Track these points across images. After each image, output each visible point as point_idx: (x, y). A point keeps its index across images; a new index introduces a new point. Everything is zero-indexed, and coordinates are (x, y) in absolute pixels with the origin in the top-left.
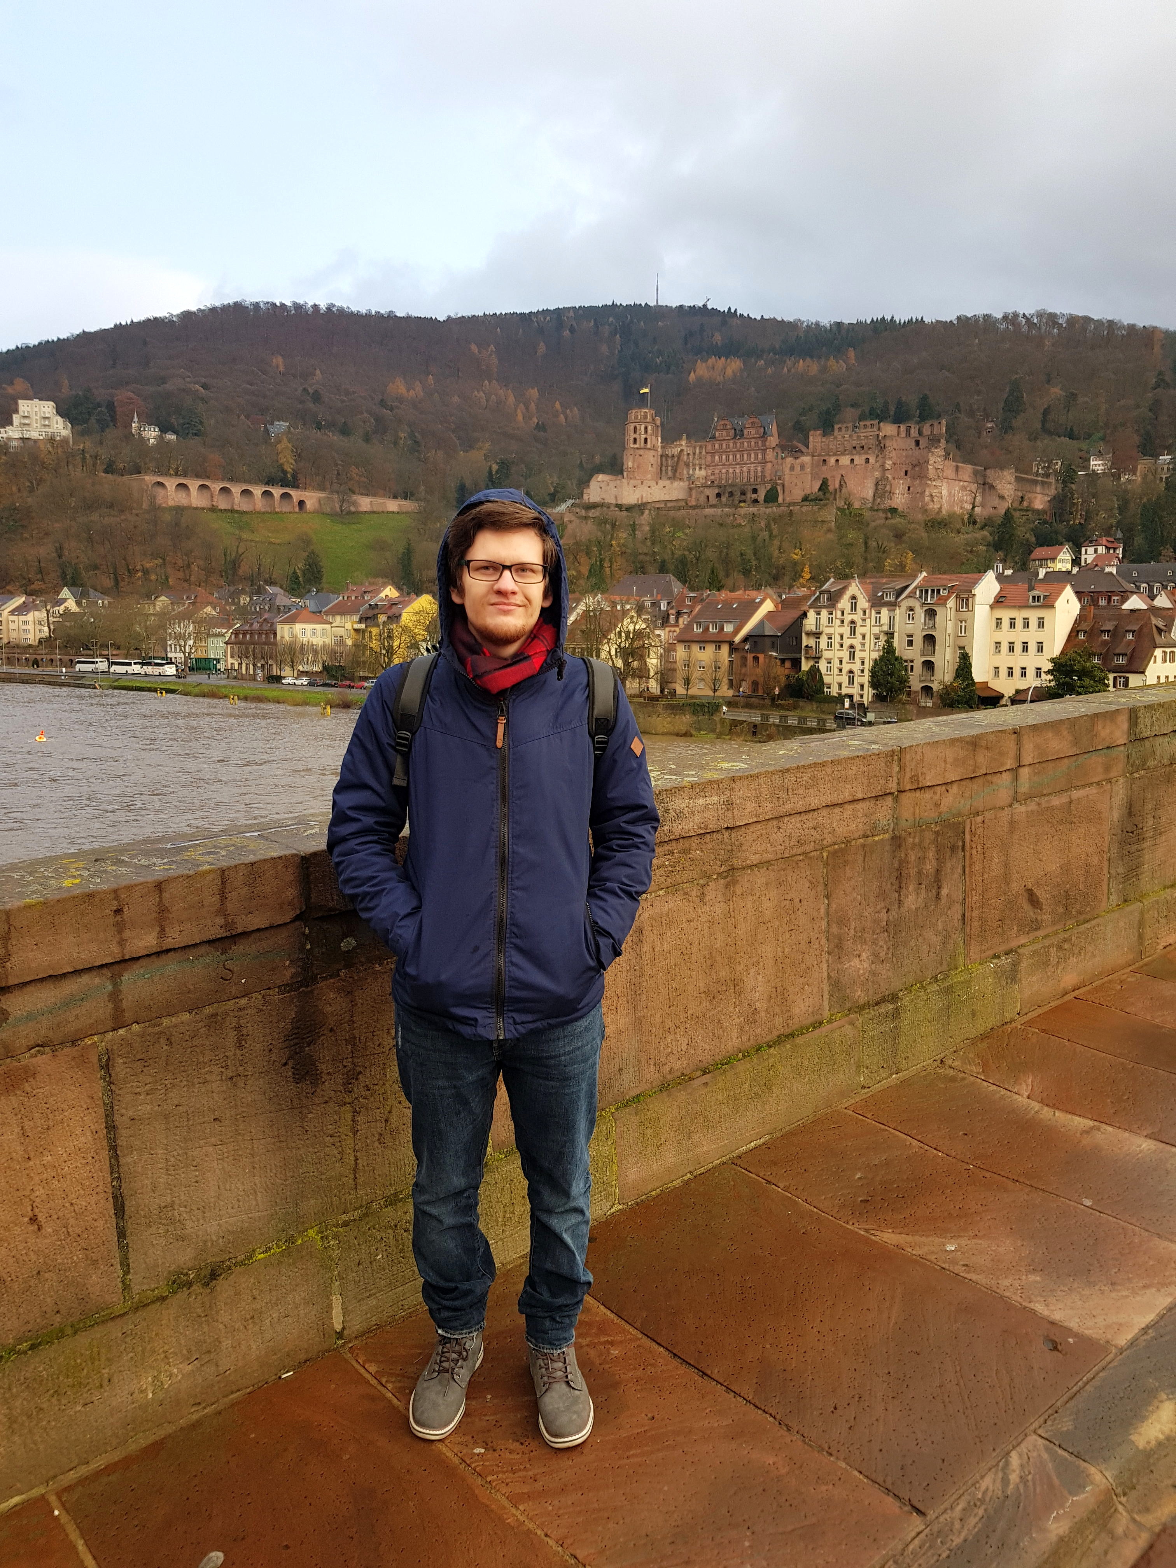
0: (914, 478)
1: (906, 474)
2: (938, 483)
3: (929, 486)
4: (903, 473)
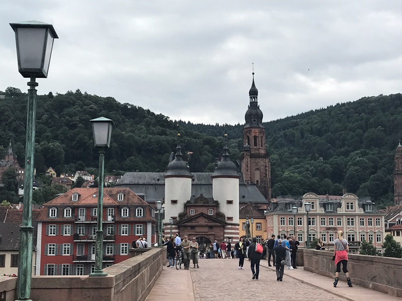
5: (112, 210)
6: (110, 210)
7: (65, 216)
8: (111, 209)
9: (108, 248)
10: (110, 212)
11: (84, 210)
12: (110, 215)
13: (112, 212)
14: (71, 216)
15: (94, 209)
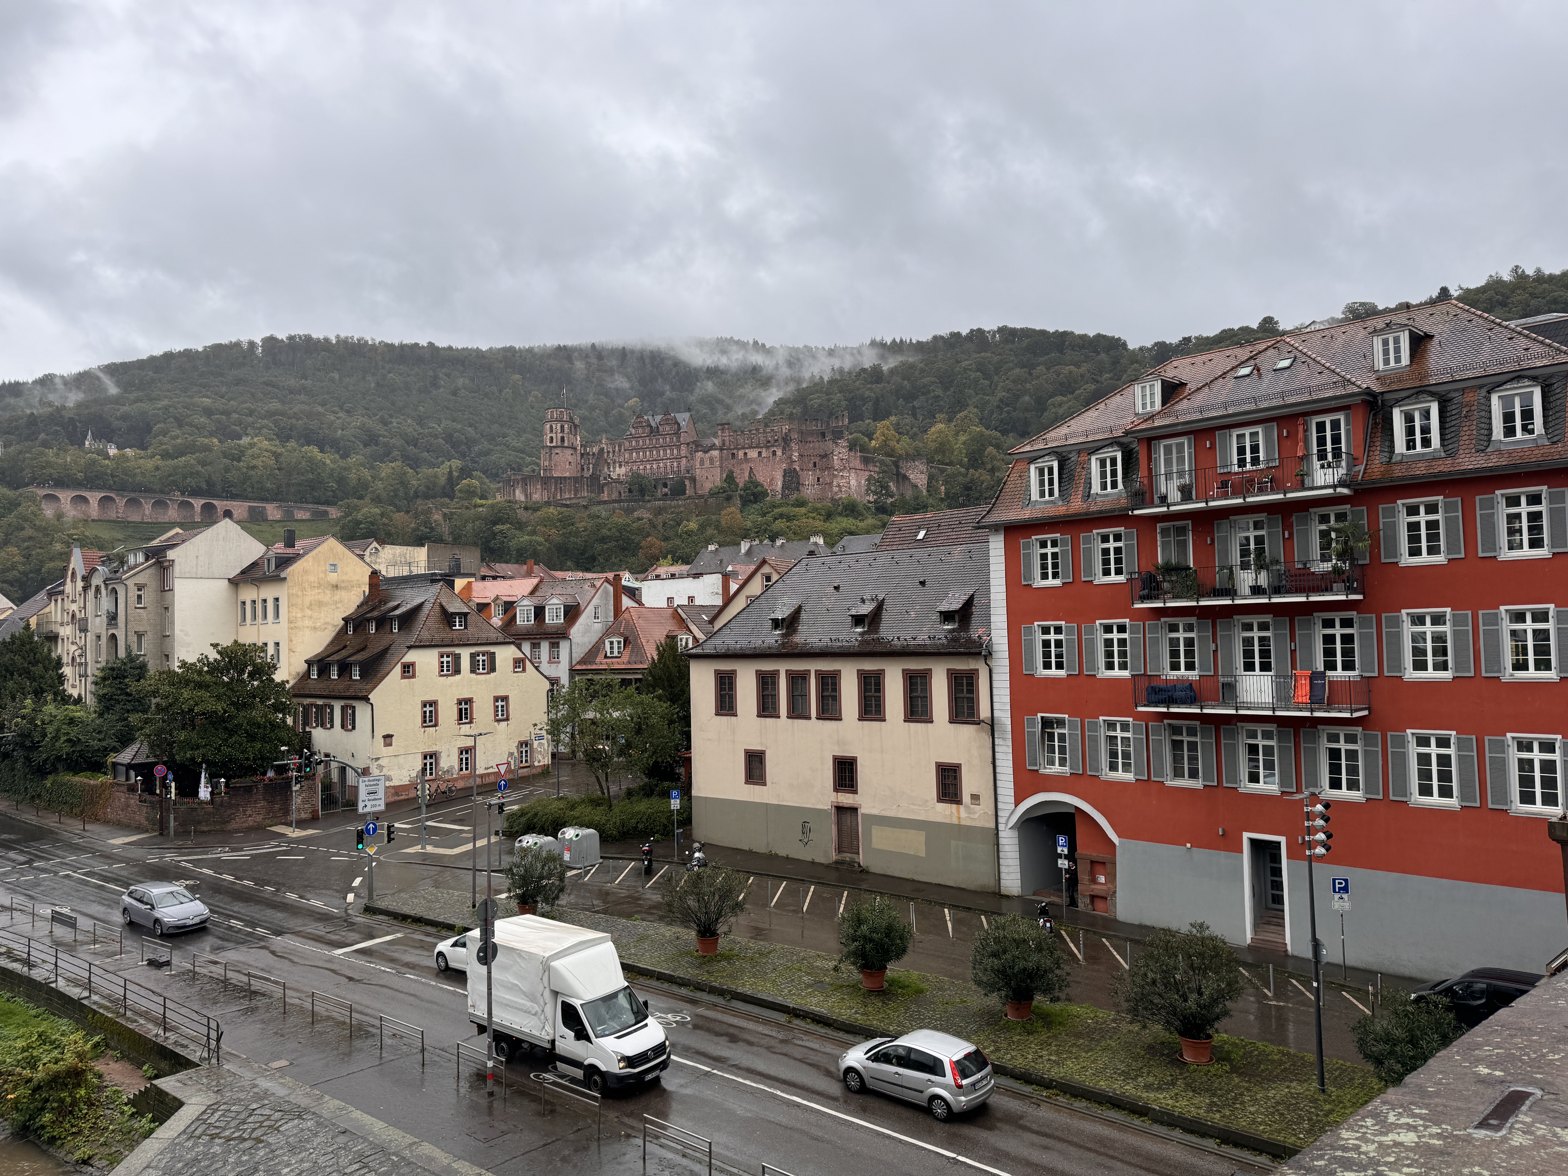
0: (822, 470)
1: (815, 466)
2: (846, 474)
3: (835, 476)
4: (811, 465)
5: (1335, 425)
6: (1321, 427)
7: (1096, 488)
8: (1328, 419)
9: (1329, 640)
10: (1321, 441)
11: (1180, 447)
12: (1322, 456)
13: (1336, 440)
14: (1120, 486)
15: (1235, 433)
